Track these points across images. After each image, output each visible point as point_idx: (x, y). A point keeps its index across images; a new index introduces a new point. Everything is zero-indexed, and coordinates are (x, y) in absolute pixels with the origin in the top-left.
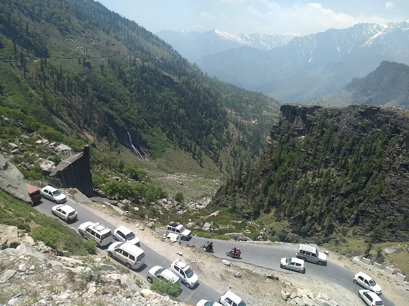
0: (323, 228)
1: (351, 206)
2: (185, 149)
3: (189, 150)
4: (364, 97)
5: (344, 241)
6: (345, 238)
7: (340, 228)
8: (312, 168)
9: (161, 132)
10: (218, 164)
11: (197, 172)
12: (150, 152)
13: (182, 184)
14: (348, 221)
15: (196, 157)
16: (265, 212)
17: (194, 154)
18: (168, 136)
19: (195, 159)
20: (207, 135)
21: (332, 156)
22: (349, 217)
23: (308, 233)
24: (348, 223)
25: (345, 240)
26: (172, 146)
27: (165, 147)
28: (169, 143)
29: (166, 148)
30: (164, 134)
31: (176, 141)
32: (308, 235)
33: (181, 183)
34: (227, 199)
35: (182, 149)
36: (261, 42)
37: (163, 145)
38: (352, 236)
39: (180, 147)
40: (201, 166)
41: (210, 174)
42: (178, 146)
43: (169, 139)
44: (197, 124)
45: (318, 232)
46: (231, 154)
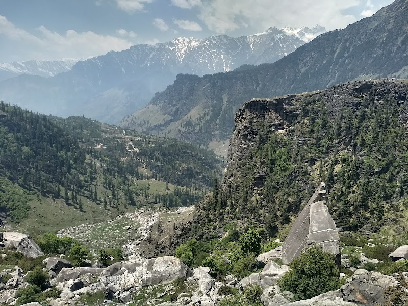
0: (372, 213)
1: (390, 180)
2: (53, 197)
3: (57, 196)
4: (172, 108)
5: (402, 217)
6: (400, 213)
7: (388, 206)
8: (319, 157)
9: (11, 184)
10: (98, 202)
11: (84, 220)
12: (9, 216)
13: (88, 241)
14: (395, 196)
15: (71, 202)
16: (282, 224)
17: (67, 200)
18: (23, 186)
19: (70, 205)
20: (69, 171)
21: (340, 139)
22: (394, 192)
23: (359, 224)
24: (395, 198)
25: (403, 215)
26: (34, 197)
27: (27, 202)
28: (28, 194)
29: (29, 203)
30: (16, 185)
31: (36, 190)
32: (359, 226)
33: (86, 239)
34: (215, 228)
35: (48, 197)
36: (40, 70)
37: (24, 200)
38: (404, 208)
39: (44, 196)
40: (81, 210)
41: (97, 217)
42: (41, 196)
43: (26, 190)
44: (53, 161)
45: (369, 219)
46: (104, 187)
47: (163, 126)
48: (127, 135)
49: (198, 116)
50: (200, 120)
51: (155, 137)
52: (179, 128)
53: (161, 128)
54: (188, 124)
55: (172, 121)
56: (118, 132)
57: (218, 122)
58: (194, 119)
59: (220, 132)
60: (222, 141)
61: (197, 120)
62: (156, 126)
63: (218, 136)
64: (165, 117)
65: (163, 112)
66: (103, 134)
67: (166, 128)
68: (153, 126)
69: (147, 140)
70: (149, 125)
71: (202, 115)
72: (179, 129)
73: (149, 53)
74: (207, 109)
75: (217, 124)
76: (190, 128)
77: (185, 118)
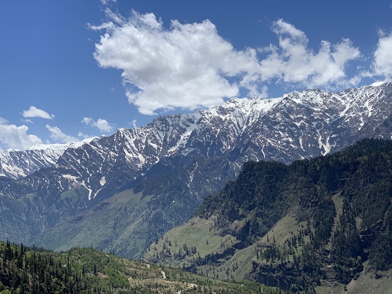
47: (221, 256)
48: (168, 278)
49: (288, 236)
50: (294, 244)
51: (218, 282)
52: (255, 259)
53: (219, 260)
54: (272, 252)
55: (237, 246)
56: (154, 274)
57: (329, 247)
58: (281, 243)
59: (335, 268)
60: (343, 285)
61: (287, 244)
62: (208, 257)
63: (331, 275)
64: (224, 239)
65: (221, 230)
66: (130, 279)
67: (227, 259)
68: (203, 257)
69: (207, 287)
70: (196, 256)
71: (296, 234)
72: (254, 263)
73: (184, 127)
74: (305, 223)
75: (328, 252)
76: (276, 260)
77: (263, 240)
